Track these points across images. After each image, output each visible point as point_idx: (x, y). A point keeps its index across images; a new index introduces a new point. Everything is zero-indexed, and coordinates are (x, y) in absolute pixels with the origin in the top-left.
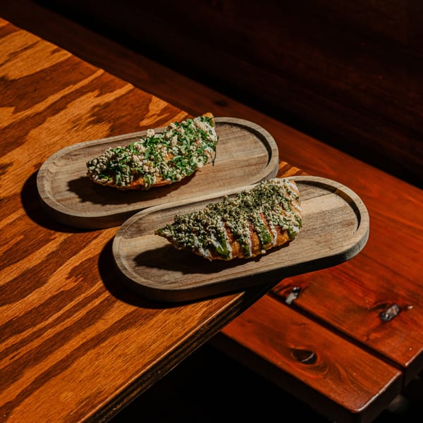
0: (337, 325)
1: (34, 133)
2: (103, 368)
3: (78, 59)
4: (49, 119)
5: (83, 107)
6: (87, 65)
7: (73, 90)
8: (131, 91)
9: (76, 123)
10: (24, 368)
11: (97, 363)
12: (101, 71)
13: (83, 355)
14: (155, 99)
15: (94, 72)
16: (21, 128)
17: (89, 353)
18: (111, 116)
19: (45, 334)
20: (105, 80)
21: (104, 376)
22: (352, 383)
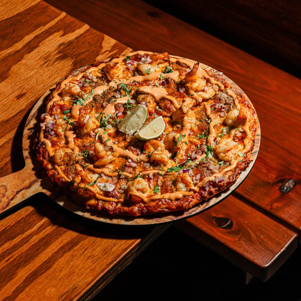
0: (247, 197)
1: (15, 68)
2: (77, 267)
3: (46, 4)
4: (26, 56)
5: (51, 45)
6: (53, 8)
7: (43, 30)
8: (88, 31)
9: (46, 59)
10: (17, 269)
11: (71, 263)
12: (64, 14)
13: (61, 257)
14: (107, 37)
15: (59, 15)
16: (4, 65)
17: (65, 255)
18: (73, 53)
19: (32, 239)
20: (67, 22)
21: (78, 275)
22: (261, 244)
